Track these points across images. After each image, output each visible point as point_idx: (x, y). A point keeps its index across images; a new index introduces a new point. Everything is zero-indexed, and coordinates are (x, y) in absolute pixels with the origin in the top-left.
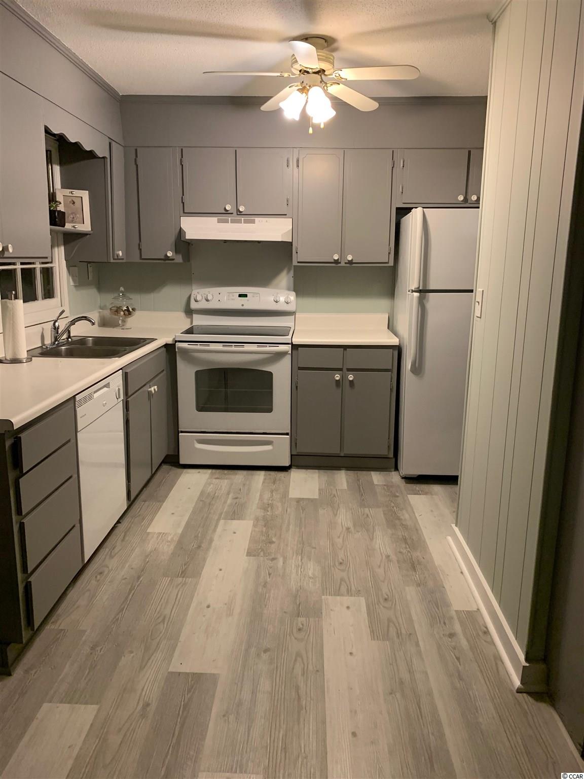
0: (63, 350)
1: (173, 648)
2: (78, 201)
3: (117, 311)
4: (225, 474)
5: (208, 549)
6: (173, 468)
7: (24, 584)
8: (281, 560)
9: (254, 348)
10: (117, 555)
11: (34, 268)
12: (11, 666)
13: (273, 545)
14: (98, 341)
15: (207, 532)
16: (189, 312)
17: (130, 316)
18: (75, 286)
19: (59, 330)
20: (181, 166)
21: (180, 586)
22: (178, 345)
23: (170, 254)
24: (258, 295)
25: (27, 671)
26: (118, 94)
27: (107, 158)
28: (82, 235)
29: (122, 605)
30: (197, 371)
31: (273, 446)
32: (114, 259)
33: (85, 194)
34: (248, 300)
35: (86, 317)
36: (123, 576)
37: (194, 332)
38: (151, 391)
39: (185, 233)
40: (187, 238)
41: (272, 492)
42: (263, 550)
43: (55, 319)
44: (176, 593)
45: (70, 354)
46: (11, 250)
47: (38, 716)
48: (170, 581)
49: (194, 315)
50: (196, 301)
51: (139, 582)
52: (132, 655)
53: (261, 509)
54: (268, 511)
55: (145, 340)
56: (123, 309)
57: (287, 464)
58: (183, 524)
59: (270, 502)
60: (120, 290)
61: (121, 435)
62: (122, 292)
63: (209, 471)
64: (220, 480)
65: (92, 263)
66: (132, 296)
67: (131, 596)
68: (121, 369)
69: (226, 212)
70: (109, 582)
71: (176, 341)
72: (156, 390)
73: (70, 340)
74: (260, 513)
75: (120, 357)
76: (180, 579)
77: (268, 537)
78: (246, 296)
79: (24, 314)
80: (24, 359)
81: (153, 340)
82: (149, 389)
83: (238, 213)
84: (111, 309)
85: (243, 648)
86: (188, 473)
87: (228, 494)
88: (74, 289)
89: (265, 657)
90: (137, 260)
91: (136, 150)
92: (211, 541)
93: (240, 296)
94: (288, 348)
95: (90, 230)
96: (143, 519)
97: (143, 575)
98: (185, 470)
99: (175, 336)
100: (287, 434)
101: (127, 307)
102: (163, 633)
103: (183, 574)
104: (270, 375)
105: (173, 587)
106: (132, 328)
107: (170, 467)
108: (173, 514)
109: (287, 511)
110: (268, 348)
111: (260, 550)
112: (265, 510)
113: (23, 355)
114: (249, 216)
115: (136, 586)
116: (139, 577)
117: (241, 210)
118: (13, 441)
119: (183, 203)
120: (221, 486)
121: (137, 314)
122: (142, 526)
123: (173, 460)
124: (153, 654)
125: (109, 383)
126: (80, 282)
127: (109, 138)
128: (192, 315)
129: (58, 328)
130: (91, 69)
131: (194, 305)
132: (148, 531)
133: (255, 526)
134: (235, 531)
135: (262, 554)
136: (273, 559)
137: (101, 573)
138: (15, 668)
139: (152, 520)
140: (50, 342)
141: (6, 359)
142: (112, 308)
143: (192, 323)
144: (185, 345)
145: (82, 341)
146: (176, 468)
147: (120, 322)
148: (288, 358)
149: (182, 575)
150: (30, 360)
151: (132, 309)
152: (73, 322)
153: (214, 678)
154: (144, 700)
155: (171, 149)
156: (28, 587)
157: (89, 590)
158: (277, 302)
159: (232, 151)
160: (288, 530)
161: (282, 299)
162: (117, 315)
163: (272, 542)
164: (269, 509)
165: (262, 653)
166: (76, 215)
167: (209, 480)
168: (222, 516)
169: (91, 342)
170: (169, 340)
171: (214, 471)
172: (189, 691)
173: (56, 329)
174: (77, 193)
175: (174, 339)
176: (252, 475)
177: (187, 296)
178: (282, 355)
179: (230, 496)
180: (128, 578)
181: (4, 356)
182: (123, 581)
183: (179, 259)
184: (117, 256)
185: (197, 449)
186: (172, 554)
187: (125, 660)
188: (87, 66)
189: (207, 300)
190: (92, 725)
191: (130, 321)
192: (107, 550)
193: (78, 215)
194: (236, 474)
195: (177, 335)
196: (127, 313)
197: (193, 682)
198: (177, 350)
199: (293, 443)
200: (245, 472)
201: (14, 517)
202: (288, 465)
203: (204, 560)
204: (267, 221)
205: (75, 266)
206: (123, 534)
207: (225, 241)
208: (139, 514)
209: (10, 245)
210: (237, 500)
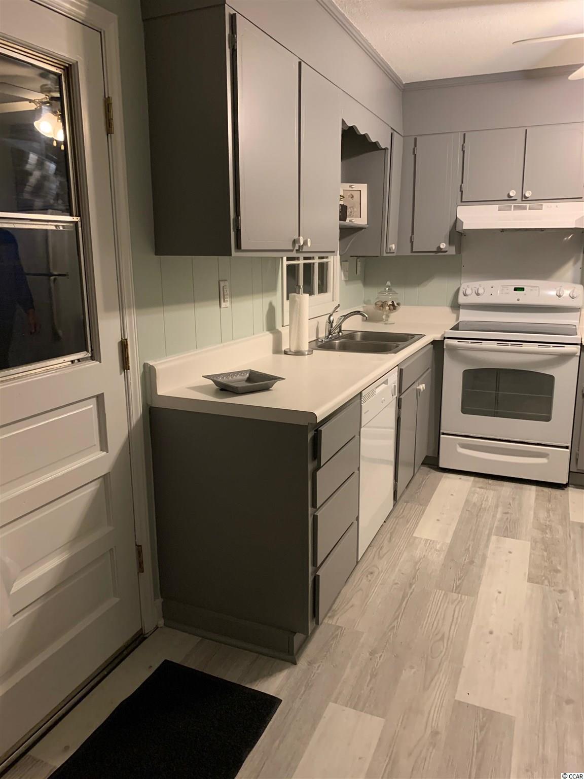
0: (337, 344)
1: (457, 673)
2: (356, 195)
3: (382, 306)
4: (490, 484)
5: (482, 566)
6: (432, 470)
7: (313, 577)
8: (571, 594)
9: (534, 347)
10: (385, 557)
11: (314, 263)
12: (296, 654)
13: (559, 575)
14: (367, 335)
15: (478, 547)
16: (456, 306)
17: (394, 311)
18: (346, 281)
19: (333, 324)
20: (462, 152)
21: (456, 603)
22: (447, 341)
23: (443, 246)
24: (537, 289)
25: (310, 663)
26: (401, 82)
27: (388, 149)
28: (359, 229)
29: (396, 612)
30: (465, 370)
31: (548, 459)
32: (387, 253)
33: (363, 188)
34: (525, 294)
35: (359, 312)
36: (394, 580)
37: (460, 329)
38: (420, 390)
39: (463, 222)
40: (465, 227)
41: (548, 511)
42: (546, 578)
43: (331, 312)
44: (453, 609)
45: (344, 348)
46: (309, 244)
47: (324, 715)
48: (444, 595)
49: (461, 310)
50: (465, 295)
51: (411, 590)
52: (413, 670)
53: (538, 529)
54: (547, 533)
55: (413, 336)
56: (389, 304)
57: (564, 481)
58: (451, 533)
59: (548, 523)
60: (387, 284)
61: (392, 432)
62: (388, 286)
63: (472, 478)
64: (485, 490)
65: (361, 258)
66: (398, 290)
67: (404, 603)
68: (397, 365)
69: (510, 199)
70: (381, 584)
71: (445, 338)
72: (424, 388)
73: (341, 334)
74: (538, 534)
75: (396, 353)
76: (455, 596)
77: (552, 563)
78: (522, 289)
79: (309, 307)
80: (306, 351)
81: (422, 336)
82: (418, 387)
83: (523, 199)
84: (376, 304)
85: (539, 693)
86: (449, 478)
87: (497, 507)
88: (344, 283)
89: (568, 708)
90: (409, 253)
91: (416, 139)
92: (484, 557)
93: (516, 289)
94: (576, 349)
95: (366, 224)
96: (408, 522)
97: (415, 583)
98: (446, 475)
99: (445, 332)
100: (567, 448)
101: (393, 302)
102: (443, 653)
103: (458, 589)
104: (552, 378)
105: (448, 603)
106: (396, 324)
107: (428, 469)
108: (438, 520)
109: (570, 536)
110: (552, 349)
111: (544, 578)
112: (544, 531)
113: (305, 347)
114: (537, 202)
115: (409, 594)
116: (411, 585)
117: (527, 195)
118: (313, 434)
119: (462, 192)
120: (488, 497)
121: (401, 310)
122: (407, 529)
123: (432, 462)
124: (435, 675)
125: (387, 380)
126: (350, 277)
127: (392, 128)
128: (459, 310)
129: (333, 322)
130: (382, 60)
131: (462, 300)
132: (414, 535)
133: (533, 548)
134: (511, 550)
135: (546, 582)
136: (561, 591)
137: (372, 573)
138: (299, 657)
139: (417, 524)
140: (324, 335)
141: (290, 351)
142: (378, 303)
143: (458, 319)
144: (455, 342)
145: (351, 335)
146: (434, 471)
147: (384, 317)
148: (575, 362)
149: (458, 591)
150: (311, 352)
151: (397, 304)
152: (346, 317)
153: (510, 721)
154: (432, 727)
155: (453, 134)
156: (316, 580)
157: (361, 589)
158: (559, 296)
159: (522, 131)
160: (575, 560)
161: (566, 293)
162: (382, 310)
163: (557, 571)
164: (548, 531)
165: (564, 703)
166: (354, 209)
167: (473, 489)
168: (493, 531)
169: (359, 336)
170: (438, 337)
171: (477, 479)
172: (481, 730)
173: (331, 323)
174: (357, 186)
175: (443, 335)
176: (522, 488)
177: (455, 289)
178: (567, 357)
179: (500, 510)
180: (399, 583)
181: (289, 347)
182: (395, 586)
183: (452, 251)
184: (390, 250)
185: (460, 454)
186: (443, 565)
187: (406, 674)
188: (378, 55)
189: (478, 294)
190: (380, 739)
191: (394, 316)
192: (375, 549)
193: (355, 209)
194: (503, 486)
195: (447, 331)
196: (392, 307)
197: (485, 719)
198: (445, 347)
199: (574, 458)
200: (513, 485)
201: (310, 508)
202: (565, 483)
203: (480, 578)
204: (557, 206)
205: (346, 261)
206: (389, 535)
207: (503, 230)
208: (403, 514)
209: (309, 240)
210: (508, 515)
